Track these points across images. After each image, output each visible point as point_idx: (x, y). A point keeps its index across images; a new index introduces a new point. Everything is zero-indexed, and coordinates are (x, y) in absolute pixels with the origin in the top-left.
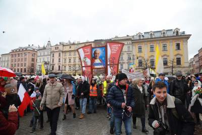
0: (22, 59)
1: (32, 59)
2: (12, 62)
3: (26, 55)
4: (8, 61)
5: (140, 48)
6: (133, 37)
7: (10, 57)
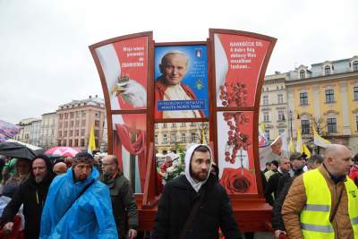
0: (78, 122)
1: (96, 121)
2: (60, 126)
3: (84, 115)
4: (53, 126)
5: (304, 97)
6: (288, 74)
7: (57, 119)
